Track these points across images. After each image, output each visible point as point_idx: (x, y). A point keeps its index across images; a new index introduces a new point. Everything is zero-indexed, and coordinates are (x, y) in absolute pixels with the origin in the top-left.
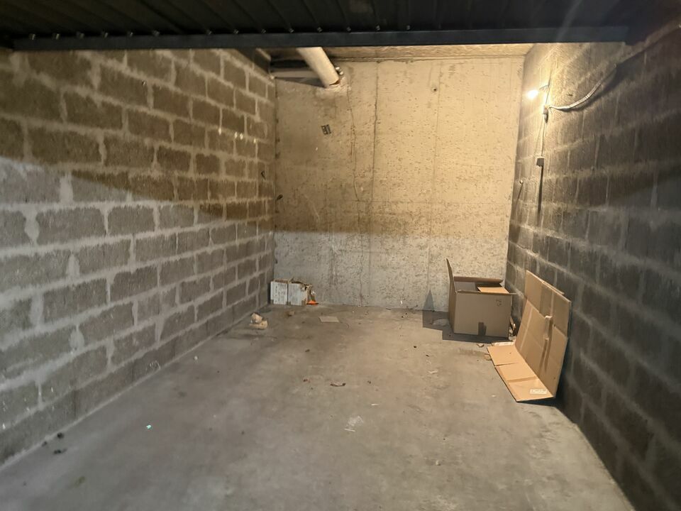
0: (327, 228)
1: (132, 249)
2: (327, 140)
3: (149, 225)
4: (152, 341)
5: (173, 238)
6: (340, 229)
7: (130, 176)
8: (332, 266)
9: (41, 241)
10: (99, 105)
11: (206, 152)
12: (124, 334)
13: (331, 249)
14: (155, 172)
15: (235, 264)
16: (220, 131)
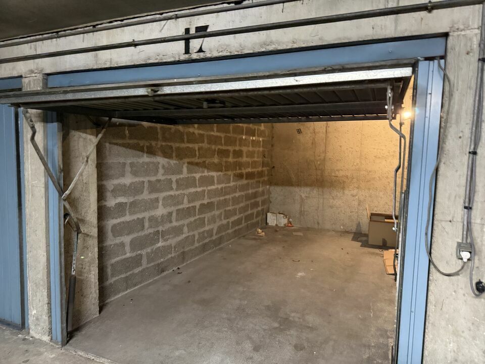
0: (299, 184)
2: (300, 137)
4: (212, 236)
6: (306, 185)
8: (301, 205)
9: (177, 190)
10: (197, 134)
11: (237, 148)
12: (202, 230)
13: (301, 196)
15: (249, 202)
16: (244, 137)
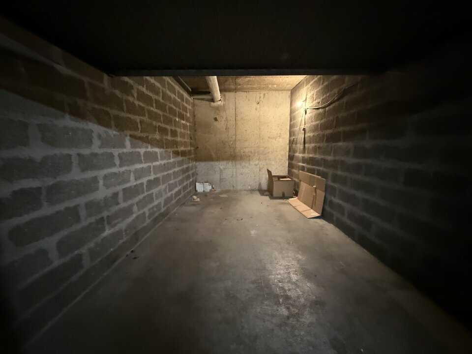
0: (218, 159)
1: (152, 169)
2: (216, 123)
3: (156, 159)
4: (160, 208)
5: (164, 165)
6: (223, 159)
7: (150, 138)
8: (221, 175)
9: (121, 166)
11: (173, 128)
12: (151, 206)
13: (220, 168)
14: (157, 136)
16: (177, 120)
